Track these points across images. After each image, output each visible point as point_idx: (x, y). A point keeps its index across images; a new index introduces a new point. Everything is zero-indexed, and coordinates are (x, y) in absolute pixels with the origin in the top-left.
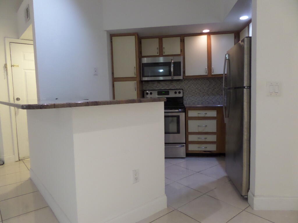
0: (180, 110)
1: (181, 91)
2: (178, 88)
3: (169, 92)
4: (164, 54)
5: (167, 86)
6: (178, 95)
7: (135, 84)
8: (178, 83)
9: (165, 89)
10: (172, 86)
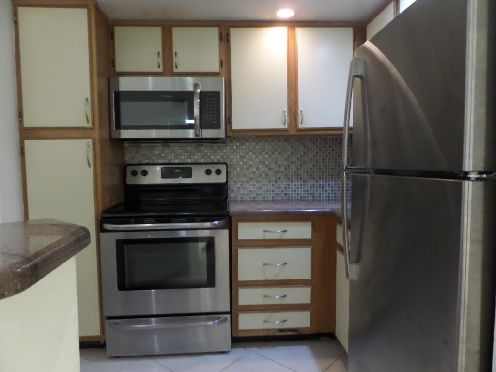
1: (223, 168)
2: (216, 161)
3: (191, 168)
4: (175, 70)
5: (186, 154)
6: (214, 179)
7: (88, 146)
8: (215, 148)
9: (183, 162)
10: (199, 154)
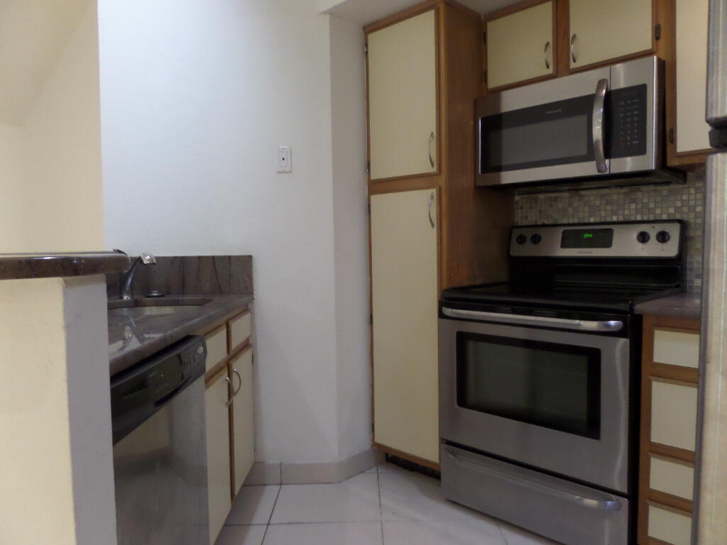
0: (612, 323)
2: (665, 217)
3: (611, 231)
5: (609, 208)
8: (665, 193)
9: (603, 220)
10: (633, 206)
